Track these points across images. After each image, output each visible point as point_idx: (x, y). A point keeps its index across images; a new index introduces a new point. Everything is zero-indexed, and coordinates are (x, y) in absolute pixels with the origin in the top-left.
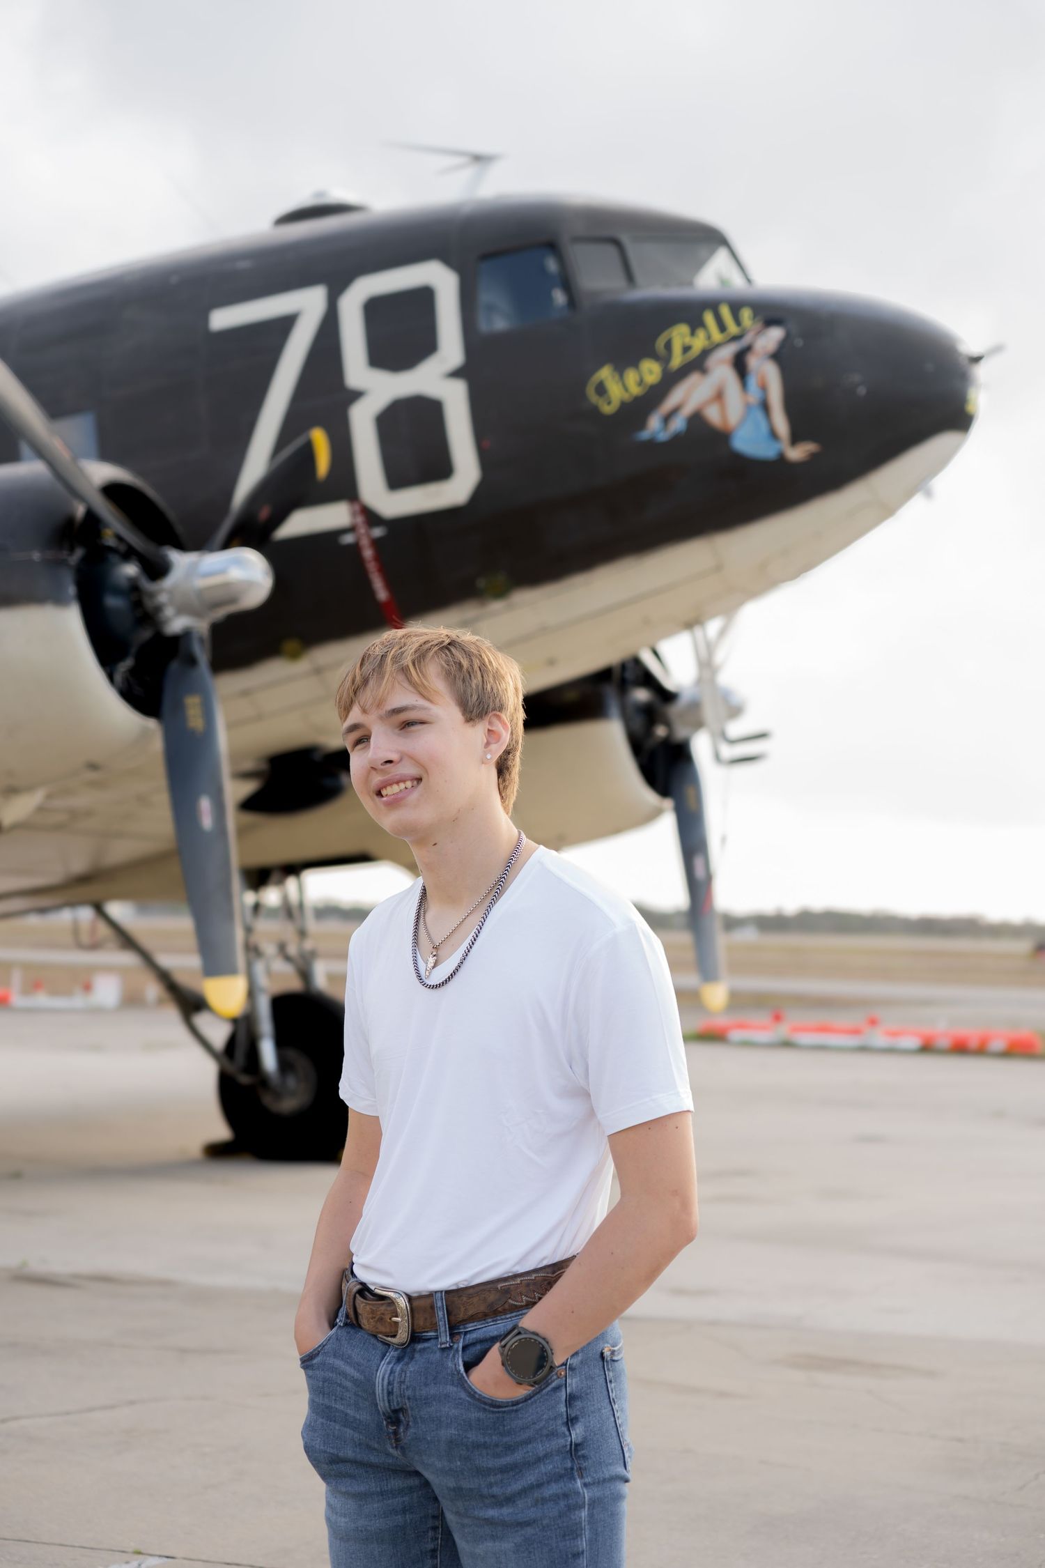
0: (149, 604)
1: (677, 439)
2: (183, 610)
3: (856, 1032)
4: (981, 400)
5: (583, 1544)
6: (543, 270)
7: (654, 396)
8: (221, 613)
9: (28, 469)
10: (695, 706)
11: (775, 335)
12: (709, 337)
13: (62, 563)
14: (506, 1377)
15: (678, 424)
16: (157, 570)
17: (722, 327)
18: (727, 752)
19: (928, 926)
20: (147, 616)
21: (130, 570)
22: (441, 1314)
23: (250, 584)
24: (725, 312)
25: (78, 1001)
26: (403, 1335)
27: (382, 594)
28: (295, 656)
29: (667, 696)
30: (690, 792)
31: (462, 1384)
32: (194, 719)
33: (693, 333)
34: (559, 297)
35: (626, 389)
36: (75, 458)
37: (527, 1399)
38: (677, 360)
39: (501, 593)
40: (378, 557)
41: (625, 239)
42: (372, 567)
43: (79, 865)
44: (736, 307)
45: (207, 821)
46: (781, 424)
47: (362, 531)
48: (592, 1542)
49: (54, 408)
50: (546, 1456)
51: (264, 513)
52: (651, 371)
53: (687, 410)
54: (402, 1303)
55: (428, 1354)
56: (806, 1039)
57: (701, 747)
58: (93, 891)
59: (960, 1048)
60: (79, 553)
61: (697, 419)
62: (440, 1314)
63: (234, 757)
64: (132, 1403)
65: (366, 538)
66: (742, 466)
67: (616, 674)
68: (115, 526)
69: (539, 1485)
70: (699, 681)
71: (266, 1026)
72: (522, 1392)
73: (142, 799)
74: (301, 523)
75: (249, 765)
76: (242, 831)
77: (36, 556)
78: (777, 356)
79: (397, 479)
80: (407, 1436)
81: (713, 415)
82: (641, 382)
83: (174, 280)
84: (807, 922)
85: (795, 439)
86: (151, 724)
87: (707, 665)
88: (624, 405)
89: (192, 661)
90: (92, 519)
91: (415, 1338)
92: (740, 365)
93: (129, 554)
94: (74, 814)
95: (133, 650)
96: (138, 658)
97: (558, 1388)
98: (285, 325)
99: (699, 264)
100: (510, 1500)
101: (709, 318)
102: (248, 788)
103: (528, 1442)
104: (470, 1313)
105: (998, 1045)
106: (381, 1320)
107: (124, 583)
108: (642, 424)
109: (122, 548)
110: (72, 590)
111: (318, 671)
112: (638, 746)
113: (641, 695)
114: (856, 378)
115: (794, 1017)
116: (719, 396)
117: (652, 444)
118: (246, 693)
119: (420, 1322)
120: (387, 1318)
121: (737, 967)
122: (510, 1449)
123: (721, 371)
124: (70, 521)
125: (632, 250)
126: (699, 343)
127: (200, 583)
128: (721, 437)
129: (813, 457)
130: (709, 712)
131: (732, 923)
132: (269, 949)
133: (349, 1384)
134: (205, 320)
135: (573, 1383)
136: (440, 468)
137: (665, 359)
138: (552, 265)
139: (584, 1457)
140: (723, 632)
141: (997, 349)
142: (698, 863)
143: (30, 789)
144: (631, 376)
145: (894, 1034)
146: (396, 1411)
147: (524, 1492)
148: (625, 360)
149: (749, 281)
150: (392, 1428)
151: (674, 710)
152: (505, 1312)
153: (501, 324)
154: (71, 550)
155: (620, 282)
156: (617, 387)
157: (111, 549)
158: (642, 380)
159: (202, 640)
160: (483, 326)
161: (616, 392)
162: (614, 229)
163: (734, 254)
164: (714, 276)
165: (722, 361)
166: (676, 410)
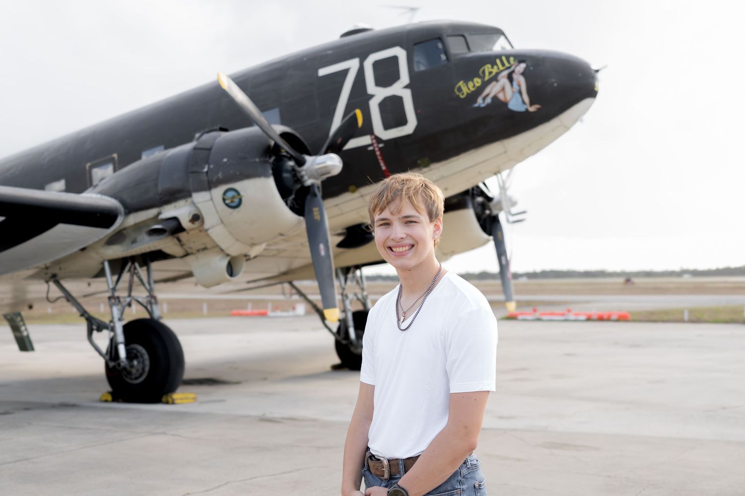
0: (298, 175)
1: (488, 106)
2: (311, 177)
3: (563, 314)
6: (437, 48)
7: (479, 91)
8: (325, 177)
9: (254, 129)
10: (499, 203)
11: (523, 66)
12: (498, 68)
13: (266, 162)
15: (488, 100)
16: (301, 163)
17: (503, 64)
18: (512, 219)
19: (587, 274)
20: (298, 179)
21: (291, 163)
23: (334, 166)
24: (504, 59)
25: (291, 313)
26: (386, 476)
27: (384, 168)
28: (353, 191)
29: (489, 199)
30: (499, 233)
32: (317, 216)
33: (492, 67)
34: (443, 57)
35: (469, 89)
36: (270, 124)
38: (487, 78)
39: (427, 165)
40: (381, 155)
41: (466, 35)
42: (379, 158)
43: (283, 269)
44: (508, 57)
45: (323, 253)
46: (526, 98)
47: (375, 145)
49: (263, 107)
51: (339, 141)
52: (478, 82)
53: (491, 95)
56: (545, 318)
57: (502, 217)
58: (289, 277)
59: (601, 319)
60: (273, 158)
61: (495, 98)
62: (401, 466)
63: (331, 229)
64: (299, 470)
65: (377, 147)
66: (513, 114)
67: (471, 191)
68: (285, 147)
70: (501, 194)
71: (351, 323)
73: (302, 244)
74: (353, 144)
75: (340, 231)
76: (336, 256)
77: (257, 160)
78: (523, 74)
79: (387, 126)
81: (501, 96)
82: (474, 86)
83: (305, 59)
84: (545, 274)
85: (532, 104)
86: (302, 218)
87: (503, 188)
88: (468, 94)
89: (315, 195)
90: (277, 146)
91: (391, 478)
92: (510, 78)
93: (291, 158)
94: (279, 251)
95: (294, 192)
96: (296, 195)
98: (345, 72)
99: (494, 42)
101: (498, 61)
102: (339, 239)
105: (614, 317)
106: (377, 469)
107: (290, 168)
108: (475, 102)
109: (289, 156)
110: (271, 172)
111: (362, 196)
112: (479, 218)
113: (480, 199)
114: (553, 80)
115: (541, 309)
116: (503, 89)
117: (479, 108)
118: (336, 205)
119: (393, 471)
120: (380, 468)
121: (518, 292)
123: (503, 80)
124: (269, 147)
125: (470, 39)
126: (495, 70)
127: (317, 167)
128: (505, 104)
129: (538, 109)
130: (505, 205)
131: (516, 276)
132: (351, 296)
134: (317, 72)
136: (403, 122)
137: (483, 77)
138: (440, 46)
140: (509, 175)
141: (605, 67)
142: (503, 258)
143: (259, 244)
144: (470, 84)
145: (577, 315)
148: (468, 78)
149: (512, 47)
151: (492, 204)
153: (422, 68)
154: (270, 157)
155: (465, 50)
156: (465, 88)
157: (284, 156)
158: (474, 85)
159: (318, 188)
160: (416, 69)
161: (465, 90)
162: (462, 31)
163: (506, 38)
164: (499, 46)
165: (503, 77)
166: (487, 95)
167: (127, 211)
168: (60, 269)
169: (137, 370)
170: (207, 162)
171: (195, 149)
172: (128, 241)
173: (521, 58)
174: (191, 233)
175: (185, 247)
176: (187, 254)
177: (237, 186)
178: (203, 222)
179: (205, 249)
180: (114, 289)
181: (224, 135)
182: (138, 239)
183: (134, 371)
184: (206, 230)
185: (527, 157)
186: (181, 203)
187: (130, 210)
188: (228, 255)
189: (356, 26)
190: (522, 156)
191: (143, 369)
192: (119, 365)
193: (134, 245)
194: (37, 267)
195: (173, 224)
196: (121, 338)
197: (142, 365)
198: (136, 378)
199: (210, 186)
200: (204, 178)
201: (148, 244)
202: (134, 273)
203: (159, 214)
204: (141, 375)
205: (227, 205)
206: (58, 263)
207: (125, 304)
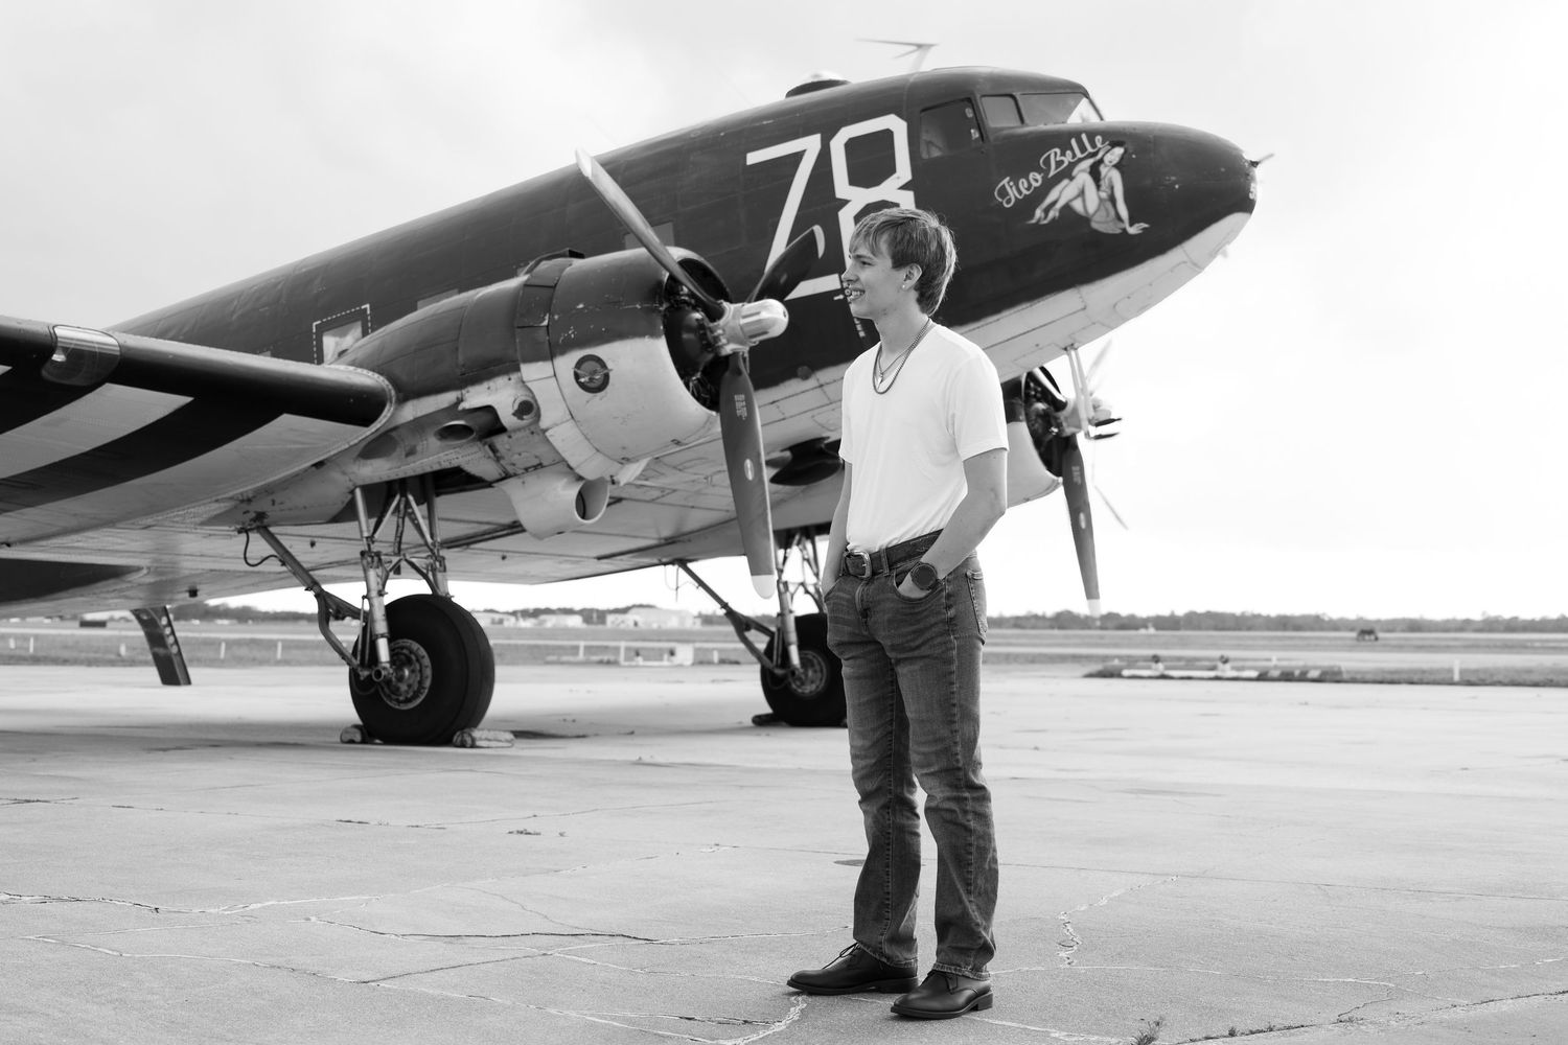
0: (711, 337)
1: (1054, 223)
2: (731, 340)
4: (1260, 190)
5: (954, 667)
6: (964, 117)
8: (757, 340)
10: (1075, 410)
11: (1119, 151)
12: (1074, 155)
13: (655, 310)
14: (916, 588)
15: (1053, 214)
16: (715, 314)
17: (1083, 149)
18: (1094, 431)
20: (711, 345)
21: (698, 315)
22: (884, 560)
23: (774, 322)
24: (1084, 137)
25: (666, 663)
26: (868, 573)
27: (861, 333)
28: (806, 376)
29: (1059, 406)
30: (1075, 469)
31: (895, 592)
32: (741, 411)
33: (1063, 154)
34: (975, 134)
35: (1020, 192)
36: (662, 245)
37: (926, 596)
38: (1053, 172)
41: (1017, 95)
44: (1092, 135)
45: (750, 476)
46: (1123, 210)
48: (958, 667)
50: (936, 623)
51: (783, 279)
52: (1036, 179)
53: (1059, 206)
54: (867, 557)
55: (880, 581)
58: (678, 551)
60: (665, 305)
67: (1023, 390)
68: (688, 287)
69: (932, 638)
70: (1078, 391)
72: (922, 594)
74: (805, 289)
75: (776, 455)
77: (638, 306)
78: (1118, 166)
80: (871, 621)
81: (1078, 206)
82: (1029, 187)
83: (722, 134)
85: (1133, 220)
86: (714, 414)
87: (1080, 379)
88: (1017, 200)
89: (738, 373)
90: (673, 281)
91: (874, 573)
92: (1095, 173)
93: (697, 305)
95: (701, 367)
96: (704, 372)
97: (942, 590)
98: (797, 158)
99: (1070, 111)
100: (918, 647)
101: (1074, 142)
103: (926, 617)
104: (899, 557)
107: (694, 324)
108: (1032, 215)
109: (693, 301)
110: (661, 329)
111: (821, 386)
112: (1039, 441)
113: (1041, 406)
114: (1173, 178)
116: (1082, 193)
117: (1036, 227)
118: (774, 402)
119: (875, 565)
122: (918, 622)
123: (1082, 177)
124: (660, 283)
125: (1025, 103)
126: (1068, 158)
127: (743, 322)
128: (1085, 220)
129: (1145, 230)
133: (845, 603)
134: (744, 158)
135: (949, 588)
137: (1045, 171)
138: (969, 113)
139: (956, 625)
142: (1082, 518)
143: (636, 460)
144: (1023, 184)
145: (1240, 672)
146: (865, 610)
147: (923, 644)
148: (1018, 173)
149: (1102, 119)
150: (864, 620)
151: (1063, 415)
152: (914, 556)
153: (936, 153)
154: (661, 304)
155: (1015, 122)
156: (1014, 190)
157: (685, 302)
158: (1030, 185)
159: (744, 359)
160: (925, 156)
161: (1012, 193)
162: (1010, 89)
163: (1092, 103)
164: (1079, 116)
165: (1083, 171)
166: (1054, 203)
167: (401, 395)
168: (273, 502)
169: (410, 686)
170: (548, 309)
171: (526, 285)
172: (400, 451)
173: (1115, 137)
174: (515, 436)
175: (502, 462)
176: (506, 476)
177: (601, 351)
178: (538, 416)
179: (539, 466)
180: (371, 539)
181: (577, 263)
182: (419, 448)
183: (403, 687)
184: (544, 431)
185: (1125, 320)
186: (501, 381)
187: (407, 394)
188: (580, 478)
189: (816, 76)
190: (1115, 317)
191: (420, 682)
192: (378, 674)
193: (411, 458)
194: (231, 498)
195: (485, 418)
196: (381, 627)
197: (417, 679)
198: (408, 701)
199: (551, 353)
200: (542, 336)
201: (435, 456)
202: (406, 513)
203: (460, 400)
204: (416, 695)
205: (583, 386)
206: (268, 490)
207: (390, 566)
